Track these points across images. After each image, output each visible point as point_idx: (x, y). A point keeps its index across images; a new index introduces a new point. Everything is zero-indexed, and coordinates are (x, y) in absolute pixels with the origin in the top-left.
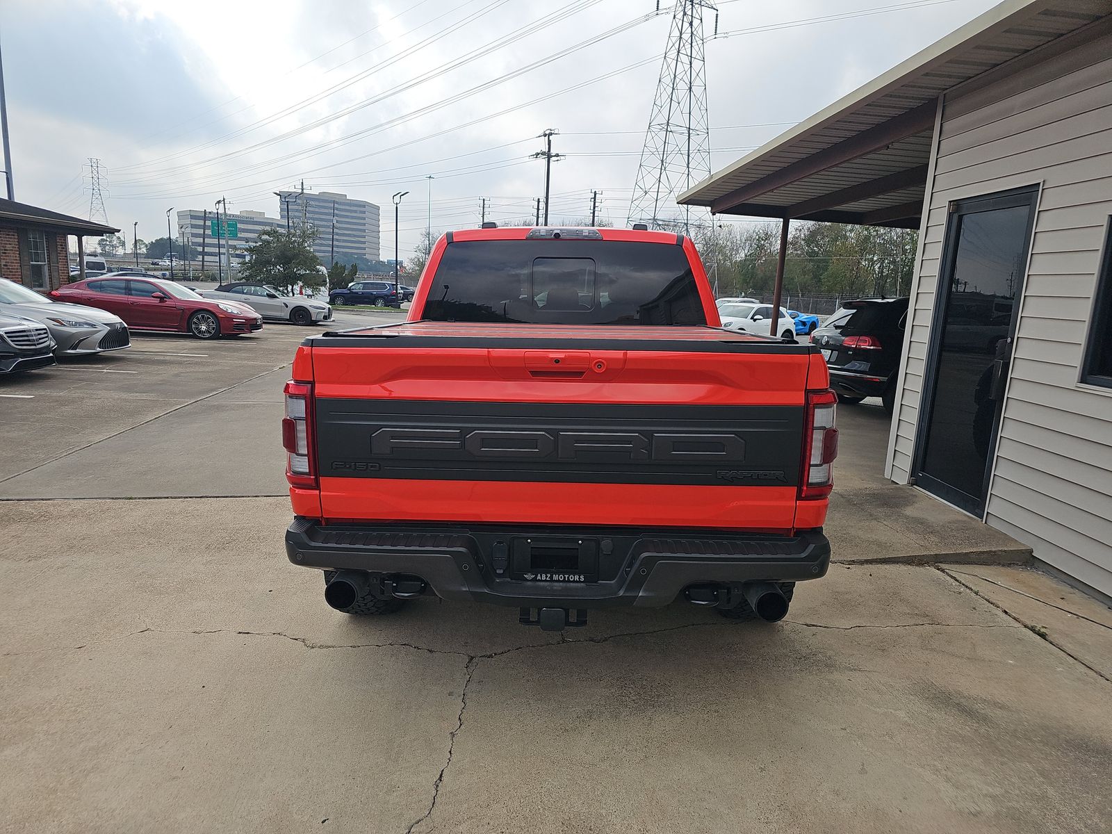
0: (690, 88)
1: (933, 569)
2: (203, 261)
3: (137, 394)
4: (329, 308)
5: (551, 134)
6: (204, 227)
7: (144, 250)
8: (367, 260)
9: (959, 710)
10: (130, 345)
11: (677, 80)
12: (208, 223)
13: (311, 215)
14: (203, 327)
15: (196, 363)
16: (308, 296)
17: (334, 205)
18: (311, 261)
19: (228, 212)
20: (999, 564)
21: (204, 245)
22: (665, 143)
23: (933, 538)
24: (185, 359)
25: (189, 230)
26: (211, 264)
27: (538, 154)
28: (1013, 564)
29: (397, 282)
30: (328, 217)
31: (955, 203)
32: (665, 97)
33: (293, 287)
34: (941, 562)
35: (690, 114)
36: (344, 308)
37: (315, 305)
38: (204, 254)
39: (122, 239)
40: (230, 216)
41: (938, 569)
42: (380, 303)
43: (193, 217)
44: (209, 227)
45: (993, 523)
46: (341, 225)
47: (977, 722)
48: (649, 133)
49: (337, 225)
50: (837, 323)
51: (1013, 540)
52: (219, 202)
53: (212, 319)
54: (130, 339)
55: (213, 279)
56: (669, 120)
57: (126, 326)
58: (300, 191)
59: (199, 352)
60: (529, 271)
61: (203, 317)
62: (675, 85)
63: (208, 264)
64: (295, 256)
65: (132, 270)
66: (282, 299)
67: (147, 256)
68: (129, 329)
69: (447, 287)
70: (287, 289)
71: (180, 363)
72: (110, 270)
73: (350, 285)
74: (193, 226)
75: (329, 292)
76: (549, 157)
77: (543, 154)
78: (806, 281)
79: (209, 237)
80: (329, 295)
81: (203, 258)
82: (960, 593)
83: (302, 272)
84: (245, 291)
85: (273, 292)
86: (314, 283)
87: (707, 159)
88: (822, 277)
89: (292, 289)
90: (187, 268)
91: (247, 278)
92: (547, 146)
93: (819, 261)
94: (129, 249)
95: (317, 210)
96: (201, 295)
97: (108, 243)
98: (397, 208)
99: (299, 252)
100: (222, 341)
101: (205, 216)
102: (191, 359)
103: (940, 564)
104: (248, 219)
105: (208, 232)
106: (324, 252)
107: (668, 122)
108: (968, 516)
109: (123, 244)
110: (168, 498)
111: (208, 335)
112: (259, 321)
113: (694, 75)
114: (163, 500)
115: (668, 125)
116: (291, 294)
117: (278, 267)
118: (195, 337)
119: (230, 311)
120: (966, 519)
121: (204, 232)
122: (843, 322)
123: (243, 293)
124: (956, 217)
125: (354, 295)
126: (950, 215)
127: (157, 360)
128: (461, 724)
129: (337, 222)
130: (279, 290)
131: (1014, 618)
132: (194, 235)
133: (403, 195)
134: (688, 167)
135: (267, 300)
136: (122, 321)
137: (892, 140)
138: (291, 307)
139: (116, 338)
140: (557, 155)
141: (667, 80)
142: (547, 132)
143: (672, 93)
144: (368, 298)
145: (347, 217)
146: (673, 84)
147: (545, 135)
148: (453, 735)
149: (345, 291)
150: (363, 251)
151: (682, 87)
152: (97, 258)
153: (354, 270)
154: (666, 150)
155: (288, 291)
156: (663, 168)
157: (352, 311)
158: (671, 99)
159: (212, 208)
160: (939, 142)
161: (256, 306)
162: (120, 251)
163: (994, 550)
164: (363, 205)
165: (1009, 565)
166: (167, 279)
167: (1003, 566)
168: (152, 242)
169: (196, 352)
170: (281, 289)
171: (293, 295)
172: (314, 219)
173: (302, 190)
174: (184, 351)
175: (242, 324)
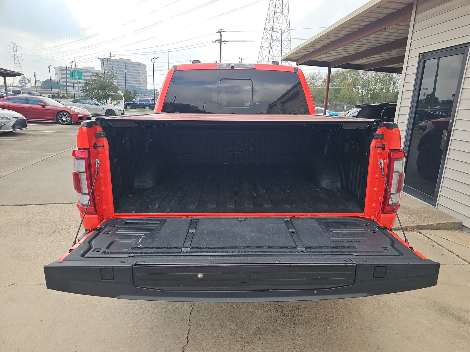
0: (282, 12)
1: (416, 233)
2: (67, 90)
3: (29, 151)
4: (124, 110)
5: (221, 32)
6: (67, 74)
7: (40, 85)
8: (142, 89)
9: (454, 317)
10: (27, 127)
11: (277, 8)
12: (68, 72)
13: (115, 69)
14: (64, 119)
15: (60, 136)
16: (114, 105)
17: (126, 64)
18: (115, 89)
19: (78, 67)
20: (447, 229)
21: (67, 82)
22: (272, 36)
23: (414, 217)
24: (55, 134)
25: (60, 75)
26: (71, 91)
27: (216, 41)
28: (453, 229)
29: (154, 98)
30: (123, 70)
31: (422, 54)
32: (271, 15)
33: (106, 100)
34: (420, 229)
35: (282, 23)
36: (131, 110)
37: (117, 108)
38: (67, 86)
39: (30, 80)
40: (79, 69)
41: (419, 233)
42: (147, 108)
43: (62, 70)
44: (69, 74)
45: (440, 208)
46: (129, 73)
47: (465, 325)
48: (265, 31)
49: (127, 73)
50: (354, 115)
51: (452, 217)
52: (72, 62)
53: (68, 115)
54: (28, 125)
55: (72, 98)
56: (273, 26)
57: (25, 118)
58: (110, 57)
59: (62, 130)
60: (218, 86)
61: (63, 114)
62: (276, 10)
63: (70, 91)
64: (107, 86)
65: (34, 93)
66: (101, 106)
67: (41, 88)
68: (27, 120)
69: (175, 96)
70: (104, 101)
71: (52, 136)
72: (23, 93)
73: (134, 100)
74: (62, 74)
75: (124, 103)
76: (221, 42)
77: (218, 40)
78: (331, 97)
79: (69, 79)
80: (124, 104)
81: (67, 88)
82: (433, 246)
83: (111, 94)
84: (84, 102)
85: (97, 103)
86: (116, 98)
87: (289, 44)
88: (338, 96)
89: (106, 102)
90: (60, 93)
91: (85, 96)
92: (220, 37)
93: (336, 89)
94: (33, 84)
95: (118, 66)
96: (63, 104)
97: (23, 82)
98: (153, 64)
99: (109, 84)
100: (73, 125)
101: (67, 69)
102: (57, 134)
103: (420, 230)
104: (86, 70)
105: (69, 76)
106: (122, 85)
107: (273, 27)
108: (427, 205)
109: (30, 82)
110: (37, 204)
111: (66, 123)
112: (90, 116)
113: (284, 6)
114: (34, 206)
115: (273, 28)
116: (106, 104)
117: (99, 91)
118: (60, 123)
119: (76, 111)
120: (427, 206)
121: (67, 76)
122: (356, 114)
123: (84, 103)
124: (422, 61)
125: (135, 104)
126: (419, 60)
127: (41, 134)
128: (188, 341)
129: (127, 72)
130: (100, 102)
131: (463, 259)
132: (62, 78)
133: (156, 59)
134: (281, 47)
135: (95, 106)
136: (22, 116)
137: (389, 25)
138: (106, 110)
139: (20, 124)
140: (225, 41)
141: (272, 8)
142: (220, 31)
143: (274, 14)
144: (142, 105)
145: (132, 70)
146: (275, 10)
147: (219, 32)
148: (183, 348)
149: (132, 102)
150: (140, 85)
151: (279, 11)
152: (17, 88)
153: (135, 93)
154: (272, 39)
155: (104, 102)
156: (271, 48)
157: (135, 111)
158: (274, 17)
159: (69, 65)
160: (414, 24)
161: (88, 109)
162: (29, 85)
163: (444, 222)
164: (139, 64)
165: (451, 229)
166: (51, 98)
167: (449, 230)
168: (43, 81)
169: (60, 130)
170: (101, 101)
171: (107, 104)
172: (116, 70)
173: (111, 57)
174: (54, 130)
175: (82, 117)
